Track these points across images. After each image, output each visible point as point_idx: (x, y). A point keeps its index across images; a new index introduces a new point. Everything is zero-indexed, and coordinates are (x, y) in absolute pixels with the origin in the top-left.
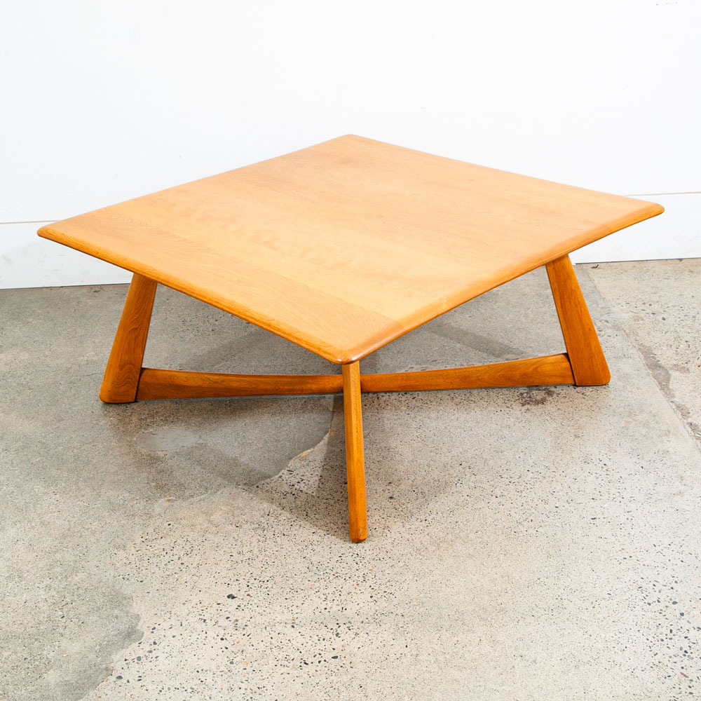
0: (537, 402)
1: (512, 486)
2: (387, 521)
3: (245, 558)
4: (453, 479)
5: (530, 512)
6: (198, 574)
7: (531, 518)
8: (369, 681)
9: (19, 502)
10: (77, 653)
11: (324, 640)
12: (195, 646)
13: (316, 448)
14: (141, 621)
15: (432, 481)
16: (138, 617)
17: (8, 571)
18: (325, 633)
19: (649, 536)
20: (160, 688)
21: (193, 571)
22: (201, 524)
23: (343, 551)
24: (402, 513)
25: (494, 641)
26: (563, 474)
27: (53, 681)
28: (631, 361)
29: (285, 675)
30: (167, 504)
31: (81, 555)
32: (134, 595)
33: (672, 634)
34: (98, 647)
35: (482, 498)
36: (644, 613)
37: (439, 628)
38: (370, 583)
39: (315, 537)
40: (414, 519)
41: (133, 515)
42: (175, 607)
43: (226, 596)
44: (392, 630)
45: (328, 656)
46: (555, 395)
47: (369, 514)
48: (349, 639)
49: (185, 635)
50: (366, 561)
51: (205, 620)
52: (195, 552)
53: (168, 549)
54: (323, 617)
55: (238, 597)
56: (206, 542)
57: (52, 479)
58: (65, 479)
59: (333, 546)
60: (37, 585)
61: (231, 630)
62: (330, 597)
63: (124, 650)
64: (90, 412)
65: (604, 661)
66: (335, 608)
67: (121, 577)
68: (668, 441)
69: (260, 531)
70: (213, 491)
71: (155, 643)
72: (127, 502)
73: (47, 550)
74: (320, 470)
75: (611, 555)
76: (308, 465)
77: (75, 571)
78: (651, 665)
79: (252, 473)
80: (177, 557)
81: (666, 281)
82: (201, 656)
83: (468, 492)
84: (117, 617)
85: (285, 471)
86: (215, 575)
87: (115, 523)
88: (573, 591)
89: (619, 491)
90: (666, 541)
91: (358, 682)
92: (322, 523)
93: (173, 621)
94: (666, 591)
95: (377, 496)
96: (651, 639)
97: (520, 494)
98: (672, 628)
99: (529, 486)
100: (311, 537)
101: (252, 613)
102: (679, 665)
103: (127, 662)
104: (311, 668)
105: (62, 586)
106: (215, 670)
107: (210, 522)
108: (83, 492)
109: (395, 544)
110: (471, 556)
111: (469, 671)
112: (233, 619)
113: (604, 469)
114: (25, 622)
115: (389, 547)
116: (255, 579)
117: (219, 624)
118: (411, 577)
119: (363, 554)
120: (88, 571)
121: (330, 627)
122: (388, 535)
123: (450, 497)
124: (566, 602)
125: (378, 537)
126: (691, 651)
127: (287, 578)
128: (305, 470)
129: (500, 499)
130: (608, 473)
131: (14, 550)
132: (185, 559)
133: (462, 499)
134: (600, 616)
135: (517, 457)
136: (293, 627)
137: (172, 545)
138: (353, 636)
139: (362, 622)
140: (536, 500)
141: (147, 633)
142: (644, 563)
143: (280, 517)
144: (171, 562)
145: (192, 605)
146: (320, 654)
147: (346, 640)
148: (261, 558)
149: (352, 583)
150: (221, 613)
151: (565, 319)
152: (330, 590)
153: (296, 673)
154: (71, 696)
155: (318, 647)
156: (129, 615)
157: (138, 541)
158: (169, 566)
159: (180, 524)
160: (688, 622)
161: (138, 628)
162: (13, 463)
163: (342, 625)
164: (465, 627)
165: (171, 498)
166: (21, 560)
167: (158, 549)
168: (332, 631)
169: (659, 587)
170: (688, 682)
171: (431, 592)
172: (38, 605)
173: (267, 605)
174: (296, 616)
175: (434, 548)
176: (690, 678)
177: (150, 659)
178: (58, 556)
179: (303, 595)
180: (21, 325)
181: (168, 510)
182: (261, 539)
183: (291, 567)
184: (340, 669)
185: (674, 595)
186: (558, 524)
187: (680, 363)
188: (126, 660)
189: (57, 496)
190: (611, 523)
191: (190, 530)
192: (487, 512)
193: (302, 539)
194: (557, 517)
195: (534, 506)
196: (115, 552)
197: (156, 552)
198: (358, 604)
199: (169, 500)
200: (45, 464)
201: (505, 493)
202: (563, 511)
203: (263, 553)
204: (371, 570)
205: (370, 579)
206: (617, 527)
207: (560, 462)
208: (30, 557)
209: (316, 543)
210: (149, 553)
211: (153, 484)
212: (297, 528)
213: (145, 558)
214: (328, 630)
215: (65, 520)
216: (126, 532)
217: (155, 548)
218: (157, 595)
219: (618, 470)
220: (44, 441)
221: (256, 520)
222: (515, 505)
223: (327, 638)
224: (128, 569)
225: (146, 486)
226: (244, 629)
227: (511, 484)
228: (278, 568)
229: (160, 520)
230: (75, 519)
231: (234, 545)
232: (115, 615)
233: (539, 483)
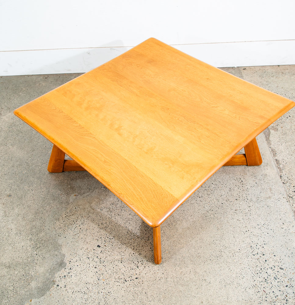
1: (206, 192)
3: (104, 227)
5: (212, 206)
6: (86, 234)
7: (212, 209)
8: (149, 290)
9: (19, 195)
10: (42, 273)
11: (133, 269)
12: (85, 271)
14: (66, 258)
16: (64, 255)
18: (133, 266)
19: (256, 220)
20: (72, 292)
21: (85, 233)
22: (87, 208)
25: (195, 272)
26: (226, 186)
27: (33, 287)
29: (118, 286)
30: (74, 197)
31: (43, 223)
32: (63, 244)
33: (261, 271)
34: (50, 270)
36: (252, 260)
37: (175, 265)
38: (150, 241)
41: (62, 203)
42: (78, 251)
43: (97, 246)
45: (134, 277)
48: (142, 269)
49: (82, 265)
51: (89, 258)
52: (85, 222)
53: (75, 221)
54: (132, 258)
55: (101, 246)
56: (89, 218)
57: (31, 183)
58: (36, 182)
59: (137, 221)
60: (26, 238)
61: (98, 263)
62: (135, 248)
63: (59, 272)
64: (45, 146)
65: (235, 283)
66: (137, 253)
67: (58, 235)
68: (267, 169)
69: (109, 213)
70: (92, 190)
71: (71, 269)
72: (59, 196)
73: (30, 220)
75: (241, 229)
77: (41, 231)
78: (253, 286)
80: (78, 225)
81: (272, 78)
82: (87, 276)
84: (56, 255)
86: (93, 235)
87: (55, 207)
88: (226, 248)
89: (246, 195)
90: (263, 223)
91: (145, 291)
93: (77, 258)
94: (261, 249)
96: (253, 273)
97: (208, 196)
98: (261, 267)
99: (212, 192)
100: (128, 216)
101: (106, 255)
102: (263, 286)
103: (61, 278)
104: (127, 283)
105: (36, 239)
106: (93, 283)
107: (91, 207)
108: (43, 190)
110: (188, 228)
111: (185, 287)
112: (99, 257)
113: (241, 184)
114: (23, 257)
116: (108, 238)
117: (94, 260)
118: (166, 239)
120: (45, 232)
121: (135, 263)
124: (223, 253)
126: (268, 279)
127: (120, 238)
129: (201, 199)
130: (243, 186)
131: (18, 220)
132: (82, 226)
134: (235, 261)
137: (77, 219)
138: (143, 268)
139: (147, 261)
140: (214, 199)
141: (68, 264)
142: (253, 234)
143: (117, 205)
144: (76, 228)
145: (84, 250)
146: (131, 276)
147: (141, 270)
149: (144, 241)
150: (95, 254)
153: (122, 285)
154: (40, 294)
155: (131, 273)
156: (61, 254)
157: (64, 216)
158: (76, 230)
159: (79, 208)
160: (268, 264)
161: (64, 261)
162: (16, 174)
163: (139, 262)
164: (185, 265)
165: (76, 194)
166: (20, 225)
168: (136, 265)
169: (258, 246)
170: (266, 295)
171: (173, 247)
172: (27, 248)
173: (112, 251)
174: (122, 257)
175: (175, 224)
176: (267, 293)
177: (69, 277)
178: (34, 223)
179: (125, 246)
180: (17, 97)
181: (75, 200)
183: (121, 232)
184: (138, 284)
185: (264, 251)
186: (222, 213)
187: (275, 125)
188: (60, 277)
189: (33, 192)
190: (242, 213)
191: (83, 211)
192: (196, 205)
193: (125, 217)
194: (222, 209)
195: (214, 203)
196: (55, 222)
197: (71, 222)
198: (146, 252)
199: (75, 195)
200: (28, 174)
201: (203, 195)
202: (225, 206)
203: (111, 224)
204: (151, 234)
205: (150, 239)
206: (244, 214)
207: (225, 179)
208: (24, 223)
209: (130, 219)
210: (68, 223)
211: (69, 186)
212: (124, 212)
213: (67, 225)
214: (134, 264)
215: (36, 205)
216: (59, 212)
217: (71, 220)
218: (71, 244)
219: (247, 184)
220: (27, 162)
221: (108, 206)
222: (206, 202)
223: (134, 268)
224: (60, 231)
225: (67, 187)
226: (103, 263)
227: (205, 191)
228: (116, 232)
229: (72, 205)
230: (40, 204)
231: (100, 219)
232: (56, 254)
233: (216, 190)
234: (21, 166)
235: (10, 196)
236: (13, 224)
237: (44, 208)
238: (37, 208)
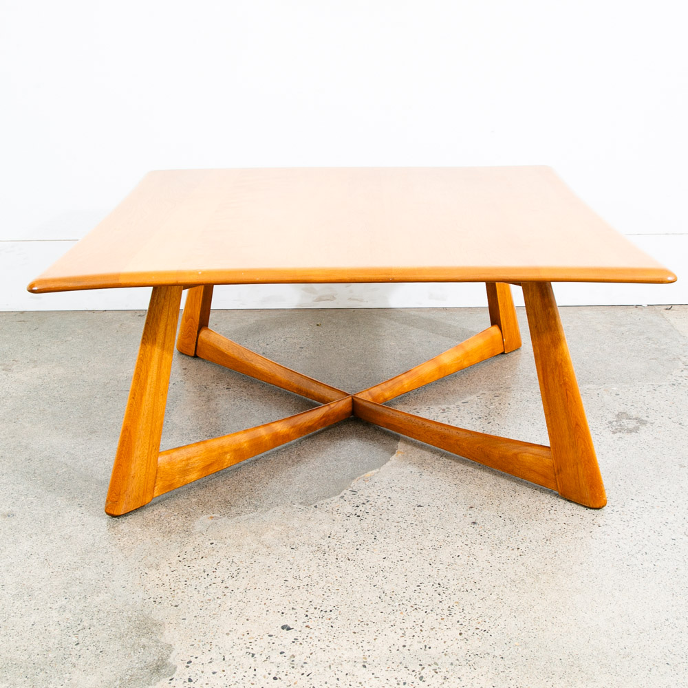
0: (630, 431)
1: (616, 515)
2: (472, 548)
3: (302, 584)
4: (545, 505)
5: (642, 543)
6: (245, 600)
7: (644, 550)
9: (38, 514)
11: (405, 684)
13: (382, 469)
14: (174, 653)
15: (521, 507)
16: (170, 647)
17: (17, 588)
18: (406, 675)
21: (240, 596)
22: (249, 545)
23: (421, 580)
24: (488, 540)
26: (674, 504)
30: (210, 521)
31: (105, 573)
32: (166, 621)
35: (583, 527)
37: (551, 675)
38: (457, 617)
39: (387, 563)
40: (503, 547)
41: (169, 532)
42: (217, 637)
43: (280, 627)
44: (490, 675)
47: (448, 539)
49: (229, 673)
50: (450, 592)
51: (253, 655)
52: (241, 574)
53: (209, 570)
54: (401, 656)
55: (295, 628)
56: (255, 564)
57: (78, 491)
59: (409, 574)
60: (49, 605)
61: (286, 667)
62: (409, 633)
66: (416, 646)
67: (152, 600)
69: (320, 554)
70: (263, 509)
71: (190, 680)
72: (163, 518)
73: (65, 566)
76: (373, 485)
77: (96, 591)
79: (309, 493)
80: (220, 580)
83: (565, 519)
84: (144, 647)
85: (347, 492)
86: (266, 601)
87: (148, 540)
92: (394, 548)
93: (214, 654)
95: (456, 520)
97: (626, 524)
99: (636, 516)
100: (381, 563)
101: (312, 648)
105: (79, 608)
107: (260, 542)
109: (484, 574)
110: (578, 591)
112: (288, 654)
114: (31, 647)
115: (477, 578)
116: (315, 608)
117: (272, 659)
118: (508, 613)
119: (446, 584)
120: (112, 592)
121: (411, 668)
122: (475, 563)
123: (543, 524)
125: (462, 565)
127: (355, 609)
128: (371, 491)
129: (603, 529)
131: (27, 565)
132: (230, 582)
133: (558, 527)
135: (617, 484)
136: (364, 666)
137: (215, 566)
138: (442, 681)
139: (452, 664)
140: (647, 531)
141: (181, 668)
143: (343, 540)
144: (213, 585)
145: (238, 636)
147: (433, 685)
148: (322, 584)
149: (435, 617)
150: (275, 646)
152: (409, 624)
156: (159, 644)
157: (175, 560)
158: (211, 589)
159: (224, 543)
161: (170, 660)
163: (426, 667)
164: (583, 675)
165: (213, 515)
166: (33, 576)
167: (198, 570)
168: (414, 673)
171: (535, 631)
172: (48, 628)
173: (331, 640)
174: (367, 653)
175: (532, 580)
178: (78, 573)
179: (375, 629)
181: (210, 528)
182: (322, 563)
183: (359, 596)
186: (679, 558)
189: (83, 508)
191: (237, 550)
193: (371, 565)
196: (146, 571)
197: (195, 573)
198: (445, 642)
199: (212, 518)
200: (72, 474)
201: (609, 522)
203: (324, 578)
204: (457, 602)
205: (457, 613)
207: (668, 491)
208: (45, 573)
209: (388, 569)
210: (186, 574)
211: (194, 500)
212: (365, 553)
213: (183, 580)
214: (409, 672)
215: (89, 535)
216: (160, 550)
217: (195, 569)
218: (195, 622)
220: (73, 452)
221: (315, 542)
223: (409, 681)
224: (161, 591)
226: (302, 667)
228: (343, 596)
229: (200, 538)
230: (101, 534)
231: (289, 568)
232: (141, 644)
233: (648, 513)
235: (10, 515)
236: (11, 574)
237: (114, 543)
238: (92, 542)
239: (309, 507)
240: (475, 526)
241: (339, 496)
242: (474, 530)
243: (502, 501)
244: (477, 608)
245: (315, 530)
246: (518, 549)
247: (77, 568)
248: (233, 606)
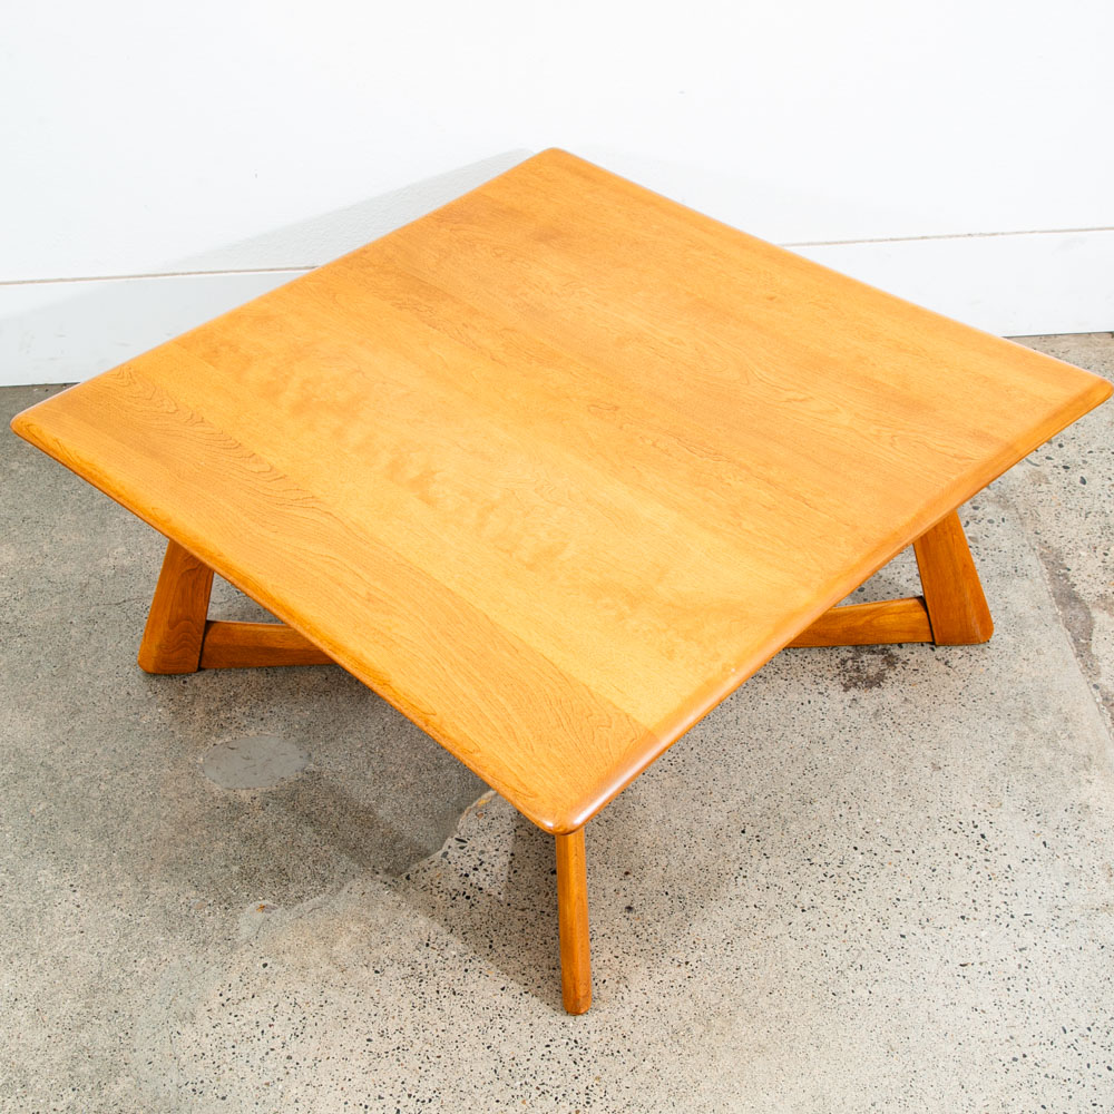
0: (870, 683)
1: (828, 885)
2: (624, 964)
3: (391, 1047)
4: (731, 865)
5: (858, 946)
6: (315, 1082)
7: (859, 961)
9: (15, 910)
15: (696, 871)
19: (1054, 1006)
21: (308, 1076)
22: (316, 966)
23: (552, 1033)
24: (648, 946)
26: (913, 857)
28: (1026, 583)
30: (259, 916)
31: (122, 1034)
35: (780, 912)
39: (506, 1000)
40: (667, 961)
41: (204, 942)
46: (899, 665)
47: (593, 945)
50: (590, 1058)
52: (308, 1029)
53: (265, 1020)
56: (326, 1007)
57: (68, 855)
58: (88, 854)
59: (536, 1021)
60: (52, 1103)
64: (124, 692)
67: (190, 1087)
68: (1088, 781)
69: (414, 983)
70: (334, 886)
72: (193, 911)
73: (67, 1021)
74: (510, 839)
75: (992, 1051)
76: (490, 826)
77: (113, 1072)
79: (398, 846)
80: (279, 1042)
83: (756, 894)
85: (451, 841)
86: (344, 1084)
87: (176, 962)
89: (1006, 899)
90: (1084, 1021)
92: (517, 966)
95: (604, 904)
97: (841, 904)
99: (856, 885)
107: (332, 959)
108: (120, 887)
109: (637, 1018)
110: (761, 1050)
113: (982, 847)
115: (627, 1025)
116: (410, 1096)
118: (665, 1097)
119: (585, 1040)
120: (135, 1074)
122: (626, 996)
123: (726, 908)
125: (608, 1001)
127: (462, 1095)
128: (486, 840)
129: (809, 916)
130: (989, 856)
131: (12, 1022)
132: (294, 1046)
133: (746, 913)
135: (837, 814)
137: (271, 1013)
140: (868, 919)
143: (447, 950)
144: (271, 1053)
151: (925, 554)
157: (215, 1002)
158: (268, 1062)
159: (282, 963)
165: (264, 903)
166: (24, 1045)
167: (249, 1022)
175: (701, 1029)
178: (85, 1036)
181: (262, 931)
182: (417, 1002)
183: (467, 1068)
186: (905, 977)
189: (78, 895)
190: (992, 976)
191: (300, 978)
192: (788, 945)
193: (484, 1003)
194: (904, 960)
195: (865, 932)
196: (178, 1029)
197: (245, 1029)
199: (263, 908)
200: (53, 817)
201: (818, 901)
202: (914, 946)
203: (421, 1034)
204: (598, 1078)
205: (597, 1099)
206: (1002, 984)
207: (908, 828)
208: (39, 1038)
210: (233, 1031)
211: (235, 869)
212: (476, 978)
213: (229, 1044)
215: (92, 953)
216: (194, 982)
217: (244, 1021)
219: (1004, 850)
220: (51, 763)
221: (407, 956)
222: (833, 930)
224: (201, 1068)
225: (224, 874)
227: (827, 879)
228: (447, 1070)
229: (248, 954)
230: (108, 951)
231: (372, 1014)
233: (874, 878)
234: (21, 782)
237: (129, 969)
238: (98, 968)
239: (398, 880)
240: (631, 915)
241: (441, 853)
242: (627, 924)
243: (670, 857)
244: (624, 1089)
245: (408, 931)
246: (687, 963)
247: (81, 1027)
248: (299, 1096)
